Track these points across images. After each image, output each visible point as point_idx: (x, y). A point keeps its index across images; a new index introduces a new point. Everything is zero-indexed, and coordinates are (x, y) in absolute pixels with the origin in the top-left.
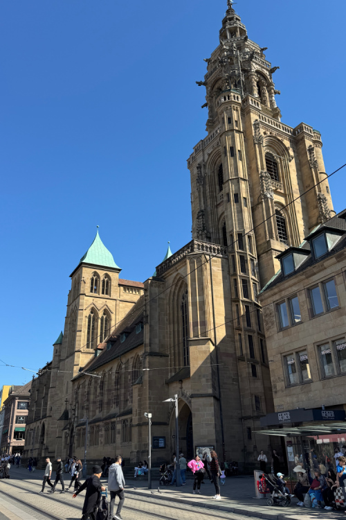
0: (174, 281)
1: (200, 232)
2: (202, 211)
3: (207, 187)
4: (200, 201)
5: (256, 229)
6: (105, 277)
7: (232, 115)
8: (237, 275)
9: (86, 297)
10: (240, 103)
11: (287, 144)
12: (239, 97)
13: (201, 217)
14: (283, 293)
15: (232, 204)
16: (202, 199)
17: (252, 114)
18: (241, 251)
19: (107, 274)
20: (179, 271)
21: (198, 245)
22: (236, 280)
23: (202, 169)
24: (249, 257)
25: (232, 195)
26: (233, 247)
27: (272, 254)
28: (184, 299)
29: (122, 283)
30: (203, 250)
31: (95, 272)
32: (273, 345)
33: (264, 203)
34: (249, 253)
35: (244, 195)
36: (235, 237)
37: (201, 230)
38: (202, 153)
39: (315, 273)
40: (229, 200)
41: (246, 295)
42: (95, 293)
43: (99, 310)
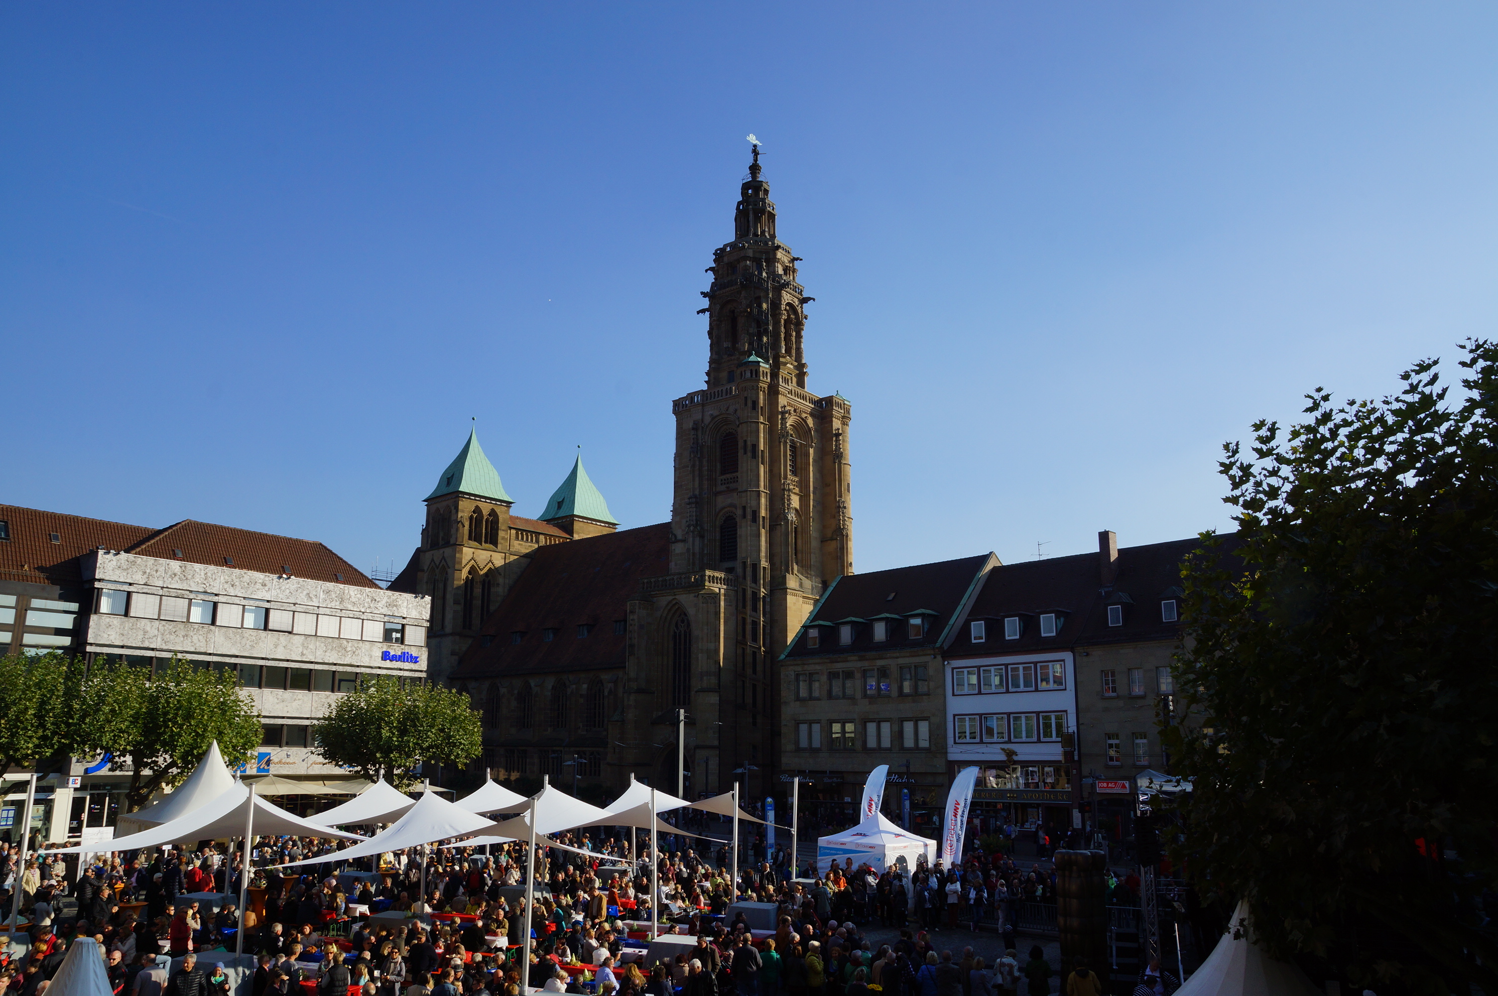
0: (667, 605)
1: (692, 528)
2: (695, 497)
3: (705, 463)
4: (694, 480)
5: (771, 558)
6: (489, 515)
7: (758, 398)
8: (746, 614)
9: (464, 549)
10: (769, 380)
11: (810, 422)
12: (769, 371)
13: (693, 505)
14: (806, 667)
15: (749, 523)
16: (697, 479)
17: (780, 396)
18: (753, 585)
19: (493, 510)
20: (677, 597)
21: (709, 576)
22: (744, 619)
23: (700, 433)
24: (762, 594)
25: (749, 511)
26: (745, 578)
27: (786, 594)
28: (677, 628)
29: (514, 524)
30: (713, 583)
31: (477, 507)
32: (789, 710)
33: (783, 527)
34: (762, 590)
35: (763, 513)
36: (749, 566)
37: (693, 525)
38: (701, 408)
39: (838, 662)
40: (744, 516)
41: (755, 639)
42: (475, 541)
43: (481, 570)
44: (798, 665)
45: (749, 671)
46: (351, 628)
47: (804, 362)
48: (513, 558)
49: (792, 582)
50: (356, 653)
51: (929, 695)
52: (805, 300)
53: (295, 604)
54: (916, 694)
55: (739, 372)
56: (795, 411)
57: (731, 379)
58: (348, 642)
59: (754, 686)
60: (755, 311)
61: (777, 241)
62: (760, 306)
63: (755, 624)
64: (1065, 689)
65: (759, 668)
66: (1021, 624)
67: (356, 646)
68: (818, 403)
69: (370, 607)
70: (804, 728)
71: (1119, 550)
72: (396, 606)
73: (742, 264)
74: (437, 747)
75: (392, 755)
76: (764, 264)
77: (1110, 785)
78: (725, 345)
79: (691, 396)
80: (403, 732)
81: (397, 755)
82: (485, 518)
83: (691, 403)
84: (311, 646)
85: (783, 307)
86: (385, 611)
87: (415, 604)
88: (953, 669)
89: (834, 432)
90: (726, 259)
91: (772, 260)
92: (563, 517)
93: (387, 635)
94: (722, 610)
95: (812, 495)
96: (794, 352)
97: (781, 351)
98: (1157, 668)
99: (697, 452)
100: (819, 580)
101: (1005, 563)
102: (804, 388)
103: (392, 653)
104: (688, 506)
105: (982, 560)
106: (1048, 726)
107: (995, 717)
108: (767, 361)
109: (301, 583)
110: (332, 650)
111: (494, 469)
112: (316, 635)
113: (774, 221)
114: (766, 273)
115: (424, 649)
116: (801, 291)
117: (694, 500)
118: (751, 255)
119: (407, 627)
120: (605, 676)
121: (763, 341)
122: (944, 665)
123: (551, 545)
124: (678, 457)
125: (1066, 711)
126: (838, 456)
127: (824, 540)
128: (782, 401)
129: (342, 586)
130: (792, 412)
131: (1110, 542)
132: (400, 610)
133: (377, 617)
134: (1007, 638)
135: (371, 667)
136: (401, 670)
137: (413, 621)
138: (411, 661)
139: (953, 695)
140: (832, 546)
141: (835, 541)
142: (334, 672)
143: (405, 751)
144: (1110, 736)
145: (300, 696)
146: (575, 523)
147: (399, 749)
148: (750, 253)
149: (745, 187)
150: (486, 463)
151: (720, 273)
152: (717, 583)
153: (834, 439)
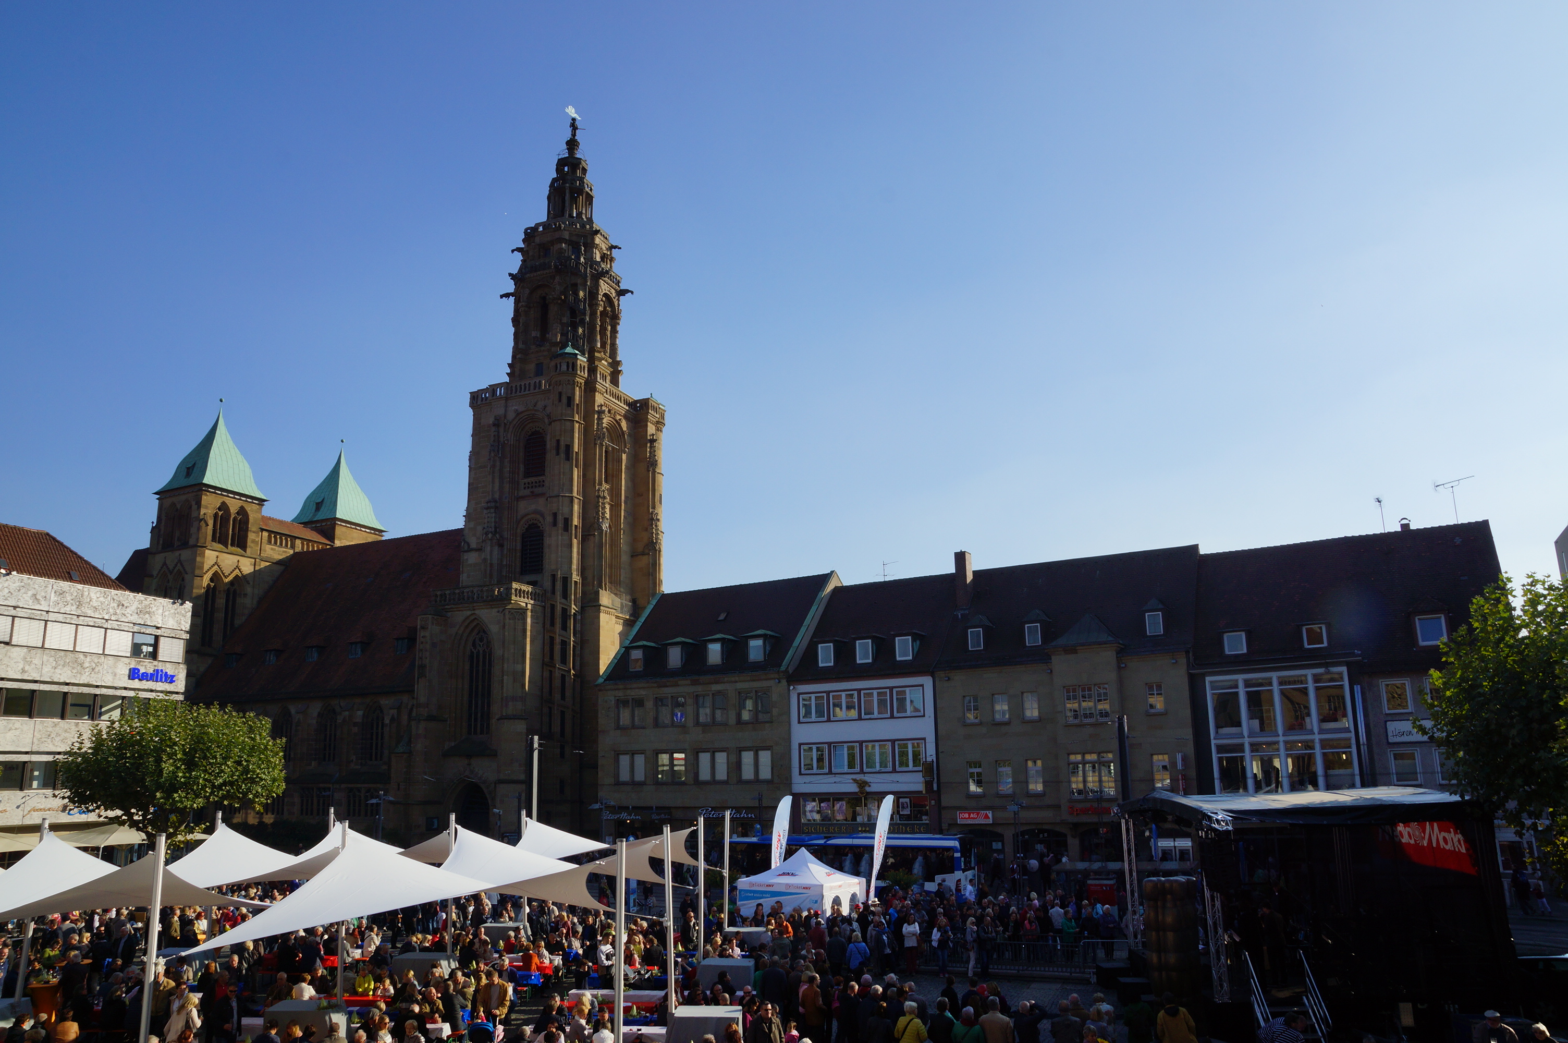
3: (507, 464)
4: (493, 482)
5: (583, 571)
6: (238, 513)
7: (574, 394)
8: (555, 633)
9: (207, 552)
10: (586, 375)
11: (624, 424)
12: (586, 365)
13: (492, 510)
14: (628, 692)
15: (560, 531)
16: (497, 481)
17: (597, 394)
18: (563, 601)
19: (242, 508)
20: (477, 612)
21: (516, 590)
22: (552, 639)
23: (502, 430)
24: (573, 611)
25: (560, 519)
26: (553, 592)
27: (599, 611)
28: (475, 648)
29: (266, 525)
30: (520, 597)
31: (224, 503)
32: (607, 741)
33: (597, 537)
34: (573, 606)
35: (576, 521)
36: (559, 579)
37: (491, 532)
38: (504, 401)
39: (667, 686)
40: (555, 524)
41: (564, 660)
42: (219, 543)
43: (226, 577)
44: (619, 689)
45: (557, 696)
46: (90, 640)
47: (618, 359)
48: (264, 564)
49: (606, 598)
50: (96, 670)
51: (772, 722)
52: (622, 293)
53: (15, 607)
54: (755, 722)
55: (553, 363)
56: (609, 411)
57: (539, 371)
58: (86, 656)
59: (563, 713)
60: (571, 298)
61: (596, 226)
62: (577, 295)
63: (564, 644)
64: (924, 716)
65: (568, 693)
66: (874, 647)
67: (96, 661)
68: (633, 405)
69: (115, 614)
70: (624, 760)
71: (973, 571)
72: (149, 613)
73: (556, 247)
74: (231, 784)
75: (176, 795)
76: (583, 248)
77: (972, 815)
78: (534, 334)
79: (493, 388)
80: (190, 764)
81: (184, 794)
82: (233, 516)
83: (493, 396)
84: (37, 661)
85: (600, 297)
86: (135, 619)
87: (173, 611)
88: (799, 694)
89: (649, 438)
90: (537, 240)
91: (590, 245)
92: (323, 521)
93: (136, 650)
94: (529, 628)
95: (623, 504)
96: (608, 347)
97: (596, 345)
98: (1022, 693)
99: (498, 451)
100: (628, 597)
101: (846, 583)
102: (618, 387)
103: (142, 670)
104: (485, 511)
105: (824, 579)
106: (904, 754)
107: (845, 745)
108: (583, 354)
109: (26, 581)
110: (64, 666)
111: (245, 461)
112: (43, 647)
113: (591, 204)
114: (584, 258)
115: (182, 666)
116: (619, 282)
117: (493, 504)
118: (567, 237)
119: (162, 640)
120: (385, 702)
121: (578, 333)
122: (789, 690)
123: (308, 552)
124: (474, 456)
125: (924, 739)
126: (652, 464)
127: (634, 555)
128: (599, 399)
129: (80, 586)
130: (606, 412)
131: (967, 563)
132: (154, 618)
133: (125, 626)
134: (858, 661)
135: (116, 688)
136: (152, 691)
137: (169, 631)
138: (166, 681)
139: (799, 722)
140: (644, 561)
141: (647, 556)
142: (65, 694)
143: (192, 790)
144: (971, 764)
145: (17, 725)
146: (337, 528)
147: (186, 786)
148: (566, 235)
149: (561, 163)
150: (235, 452)
151: (531, 254)
152: (524, 597)
153: (649, 445)
